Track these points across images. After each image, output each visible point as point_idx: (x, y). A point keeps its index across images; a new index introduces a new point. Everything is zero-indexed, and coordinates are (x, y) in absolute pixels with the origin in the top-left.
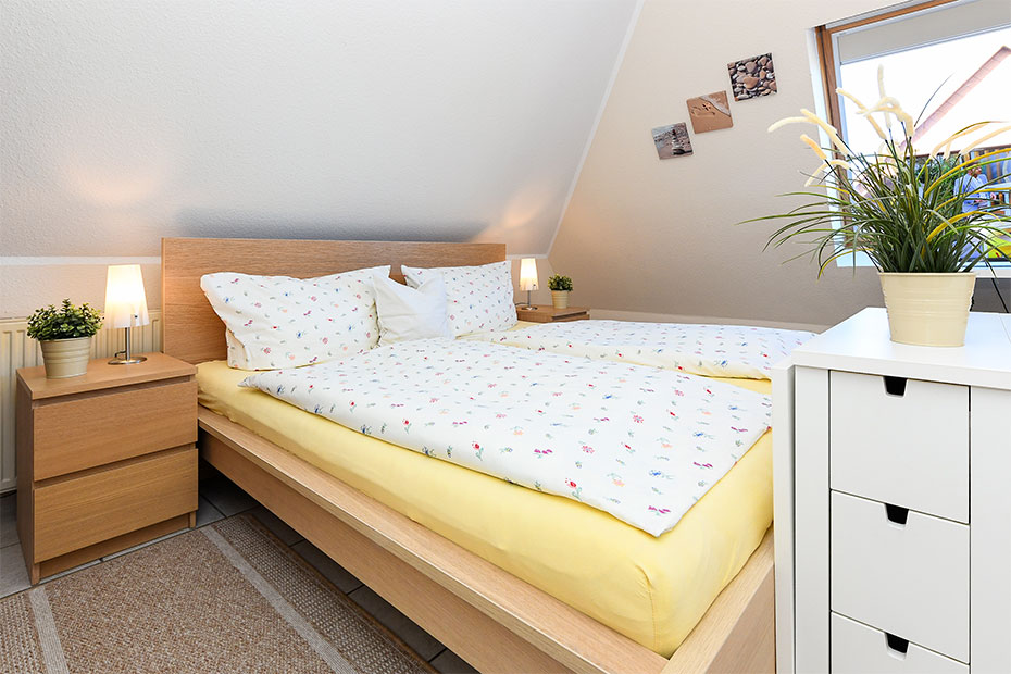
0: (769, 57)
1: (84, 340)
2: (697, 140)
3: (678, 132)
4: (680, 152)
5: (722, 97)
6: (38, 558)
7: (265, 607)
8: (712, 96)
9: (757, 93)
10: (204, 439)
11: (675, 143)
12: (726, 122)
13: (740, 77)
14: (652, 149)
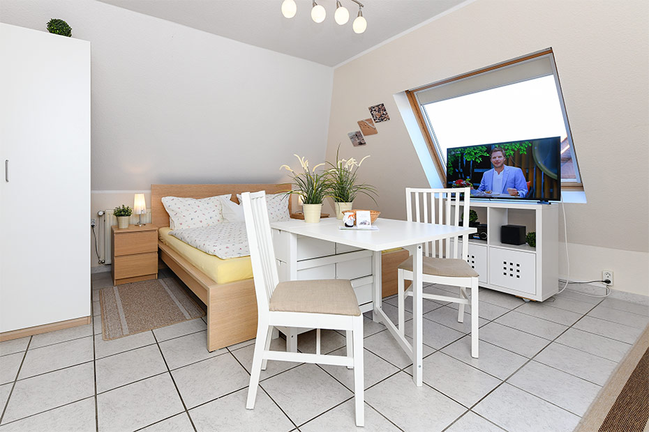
0: (383, 105)
1: (127, 217)
2: (366, 139)
3: (357, 135)
4: (361, 144)
5: (369, 120)
6: (115, 278)
7: (169, 296)
8: (366, 120)
9: (382, 120)
10: (160, 251)
11: (358, 140)
12: (374, 132)
13: (374, 113)
14: (350, 142)
